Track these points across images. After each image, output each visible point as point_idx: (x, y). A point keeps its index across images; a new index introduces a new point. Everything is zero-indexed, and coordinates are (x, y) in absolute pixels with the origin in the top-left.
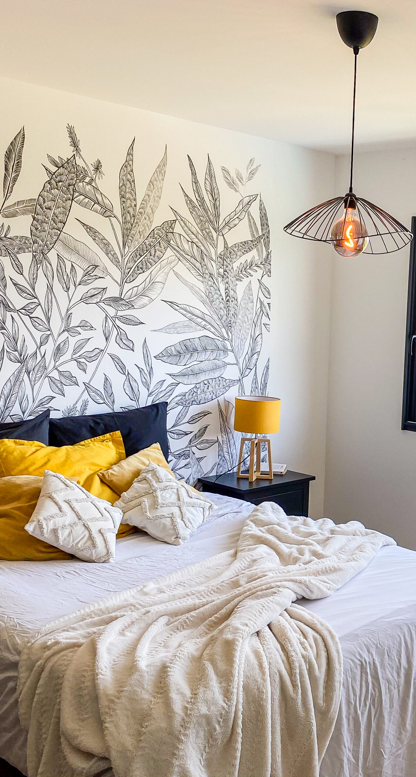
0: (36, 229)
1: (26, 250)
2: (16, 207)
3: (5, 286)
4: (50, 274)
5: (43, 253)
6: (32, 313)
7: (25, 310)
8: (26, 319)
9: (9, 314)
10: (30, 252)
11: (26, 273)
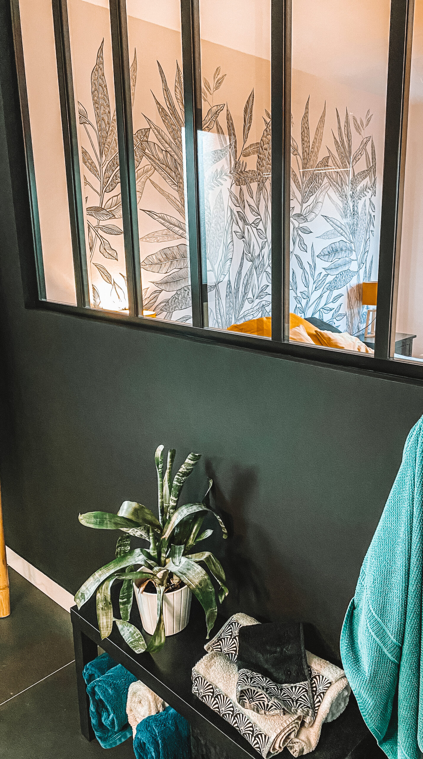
0: (260, 165)
1: (255, 181)
2: (250, 149)
3: (244, 207)
4: (266, 197)
5: (263, 182)
6: (257, 226)
7: (254, 224)
8: (254, 230)
9: (246, 226)
10: (256, 181)
11: (254, 198)
